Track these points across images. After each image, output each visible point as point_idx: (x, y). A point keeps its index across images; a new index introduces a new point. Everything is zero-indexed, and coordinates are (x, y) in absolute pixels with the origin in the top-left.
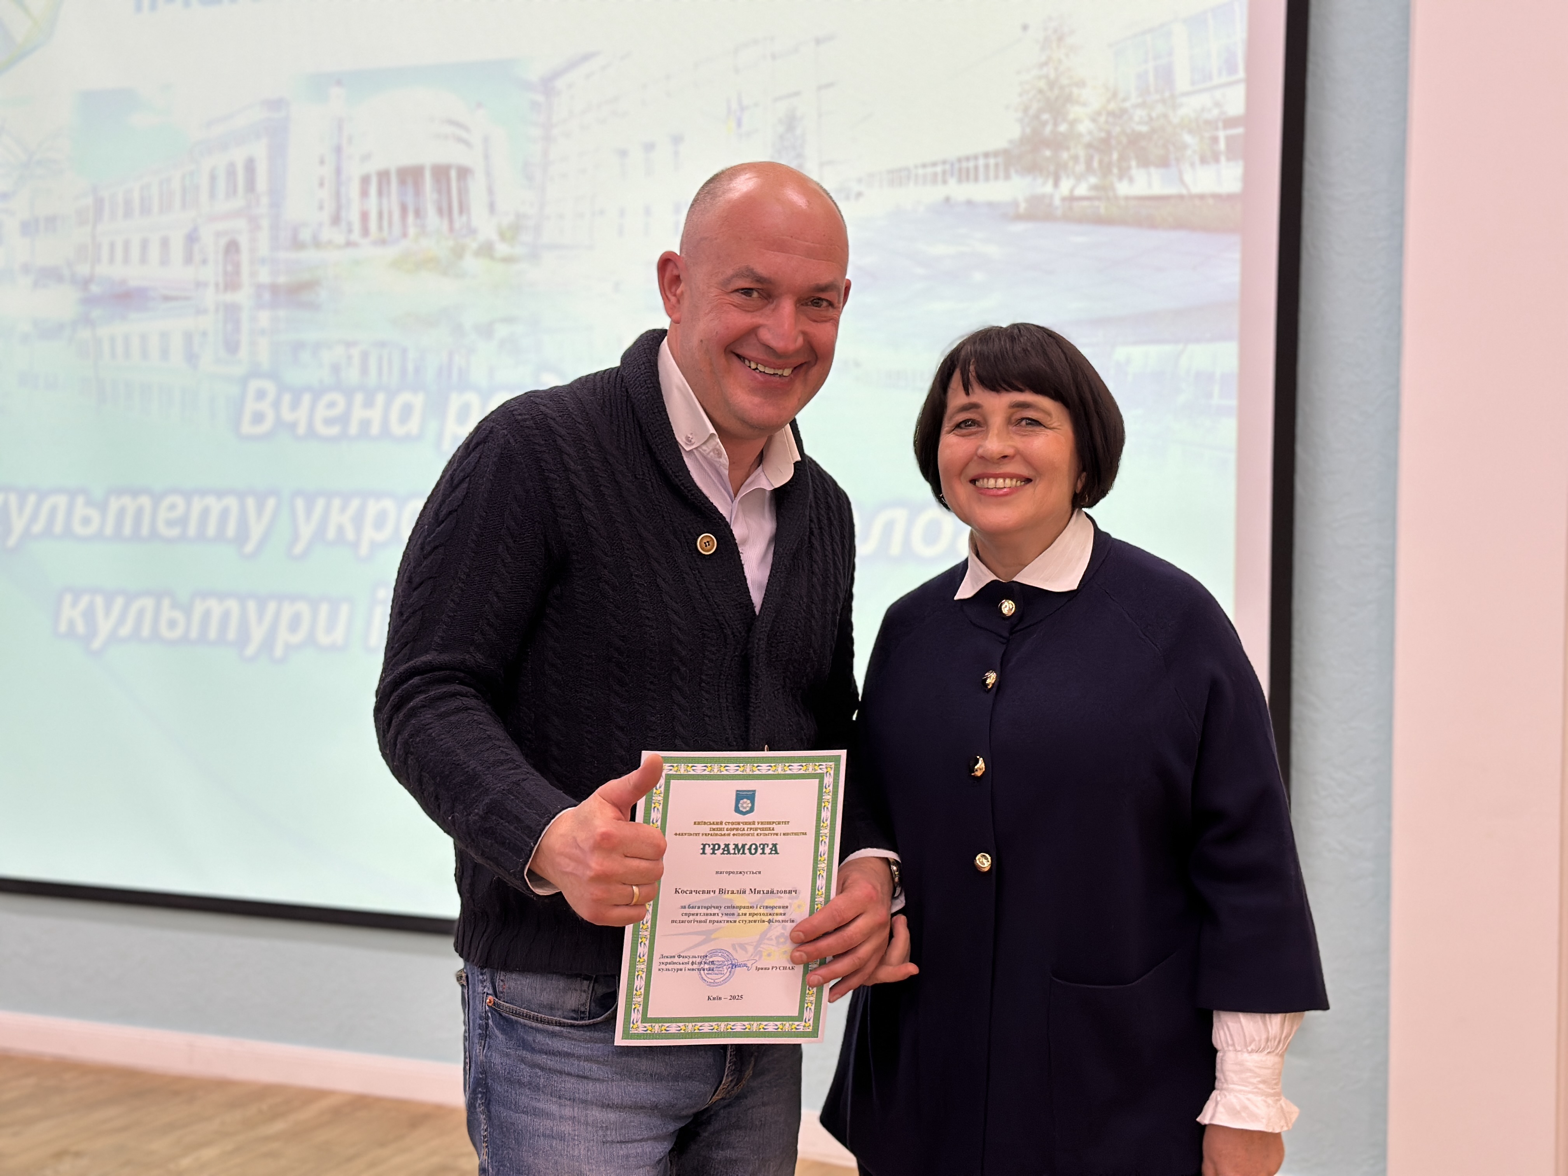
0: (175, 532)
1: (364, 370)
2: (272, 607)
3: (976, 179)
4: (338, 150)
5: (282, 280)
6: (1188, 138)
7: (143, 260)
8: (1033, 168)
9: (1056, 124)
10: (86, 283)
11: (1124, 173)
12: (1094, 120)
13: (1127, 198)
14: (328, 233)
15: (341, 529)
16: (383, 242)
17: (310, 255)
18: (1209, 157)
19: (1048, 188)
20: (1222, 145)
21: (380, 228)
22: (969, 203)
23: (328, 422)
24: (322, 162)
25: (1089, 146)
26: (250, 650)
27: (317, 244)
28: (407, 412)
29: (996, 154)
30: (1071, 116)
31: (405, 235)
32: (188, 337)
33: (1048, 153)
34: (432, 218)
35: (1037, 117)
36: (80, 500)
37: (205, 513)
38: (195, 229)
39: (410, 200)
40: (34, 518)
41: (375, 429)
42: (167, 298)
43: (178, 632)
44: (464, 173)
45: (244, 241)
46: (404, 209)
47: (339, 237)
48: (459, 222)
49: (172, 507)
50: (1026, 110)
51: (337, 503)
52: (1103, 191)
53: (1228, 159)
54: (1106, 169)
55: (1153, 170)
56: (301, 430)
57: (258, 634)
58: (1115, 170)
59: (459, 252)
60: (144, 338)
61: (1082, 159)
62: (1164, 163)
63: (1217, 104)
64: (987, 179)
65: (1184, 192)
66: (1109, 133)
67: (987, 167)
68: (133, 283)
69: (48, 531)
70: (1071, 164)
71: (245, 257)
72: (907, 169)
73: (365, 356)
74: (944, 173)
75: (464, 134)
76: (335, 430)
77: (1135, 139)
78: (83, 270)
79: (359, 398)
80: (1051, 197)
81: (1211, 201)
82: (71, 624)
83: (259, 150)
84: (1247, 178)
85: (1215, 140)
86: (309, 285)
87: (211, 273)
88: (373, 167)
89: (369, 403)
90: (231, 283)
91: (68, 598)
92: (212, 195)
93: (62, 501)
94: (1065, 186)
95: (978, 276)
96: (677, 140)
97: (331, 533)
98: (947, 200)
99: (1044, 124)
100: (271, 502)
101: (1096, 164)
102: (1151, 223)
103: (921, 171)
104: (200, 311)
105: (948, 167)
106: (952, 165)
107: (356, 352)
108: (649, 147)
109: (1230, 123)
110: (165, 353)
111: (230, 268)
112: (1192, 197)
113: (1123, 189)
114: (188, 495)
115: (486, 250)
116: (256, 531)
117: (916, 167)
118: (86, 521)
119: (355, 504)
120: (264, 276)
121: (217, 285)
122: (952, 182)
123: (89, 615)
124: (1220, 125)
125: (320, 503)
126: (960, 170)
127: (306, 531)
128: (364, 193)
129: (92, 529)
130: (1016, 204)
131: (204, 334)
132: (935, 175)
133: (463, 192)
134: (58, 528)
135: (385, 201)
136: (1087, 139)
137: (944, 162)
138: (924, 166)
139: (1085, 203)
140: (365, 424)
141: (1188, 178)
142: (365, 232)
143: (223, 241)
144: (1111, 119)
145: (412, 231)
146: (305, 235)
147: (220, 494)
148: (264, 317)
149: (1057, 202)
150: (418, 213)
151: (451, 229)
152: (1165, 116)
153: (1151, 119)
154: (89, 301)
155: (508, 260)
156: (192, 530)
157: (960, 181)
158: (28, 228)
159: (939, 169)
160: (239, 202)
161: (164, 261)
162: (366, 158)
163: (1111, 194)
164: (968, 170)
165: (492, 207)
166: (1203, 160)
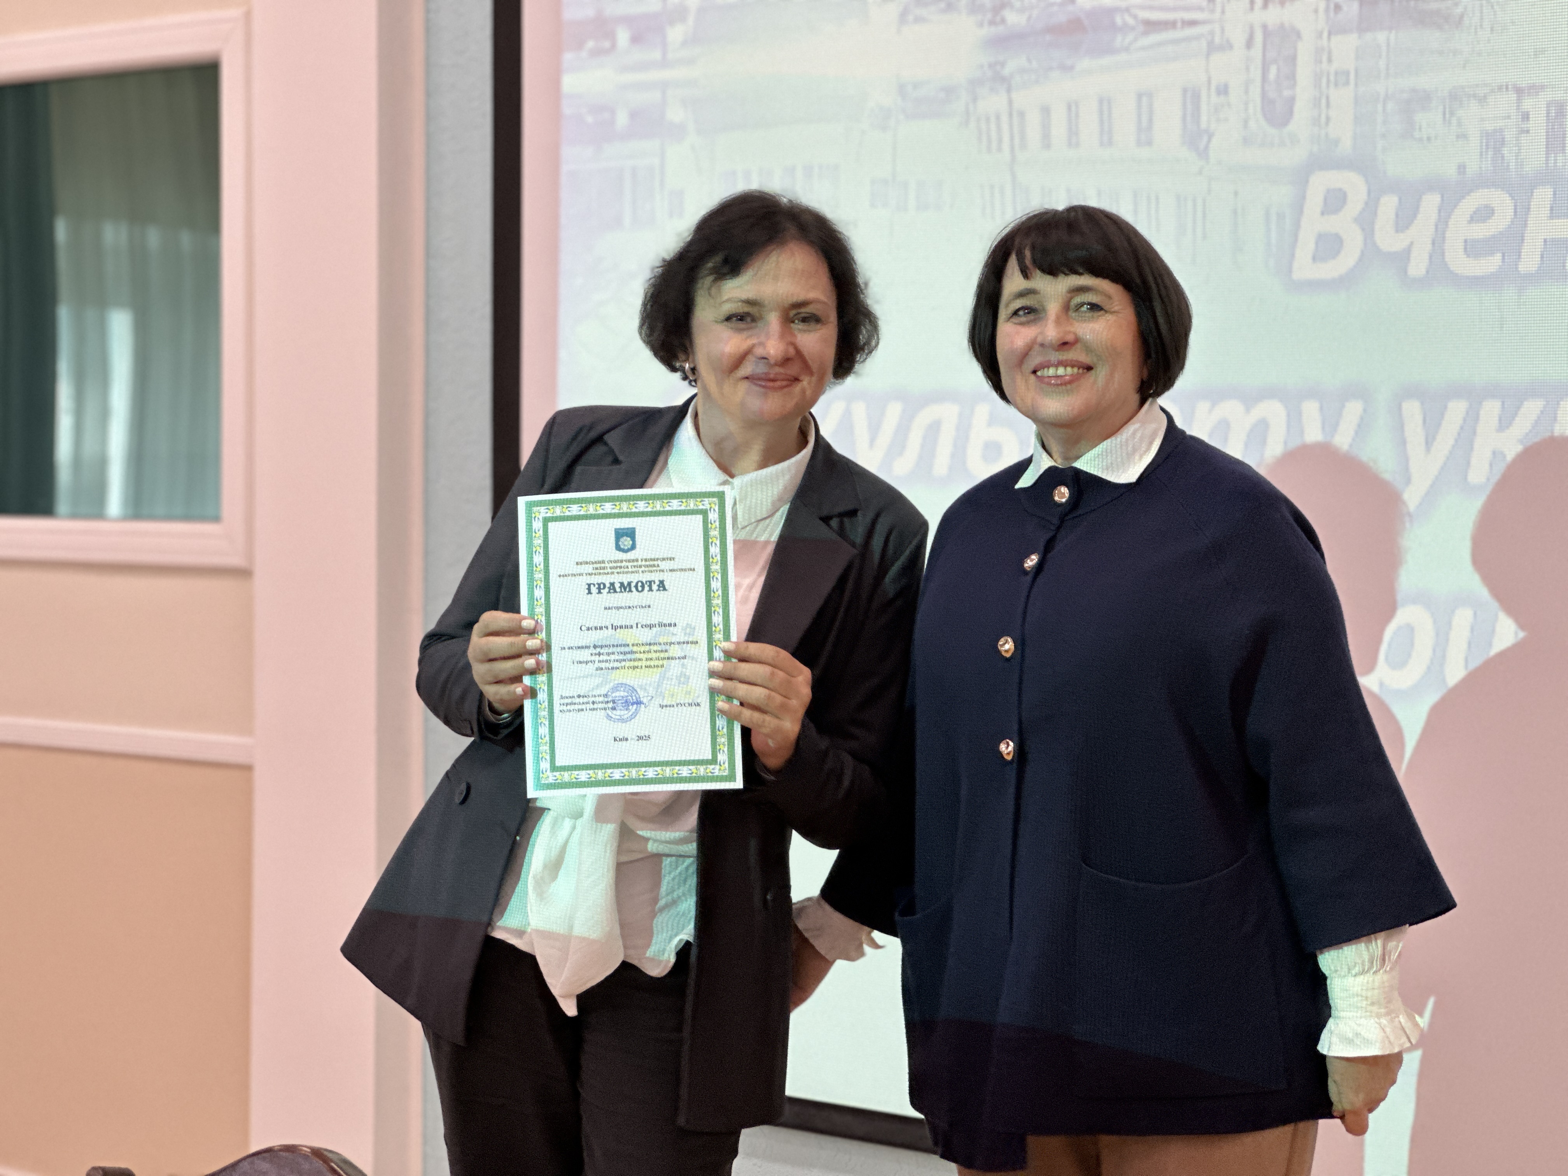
1: (1556, 143)
23: (1472, 248)
32: (1192, 98)
40: (898, 447)
42: (1151, 26)
56: (1418, 267)
60: (1105, 104)
73: (1558, 112)
76: (1490, 264)
79: (1544, 198)
100: (1353, 411)
104: (1216, 47)
107: (1536, 106)
125: (1456, 411)
127: (1426, 467)
131: (1223, 90)
134: (943, 463)
148: (1345, 49)
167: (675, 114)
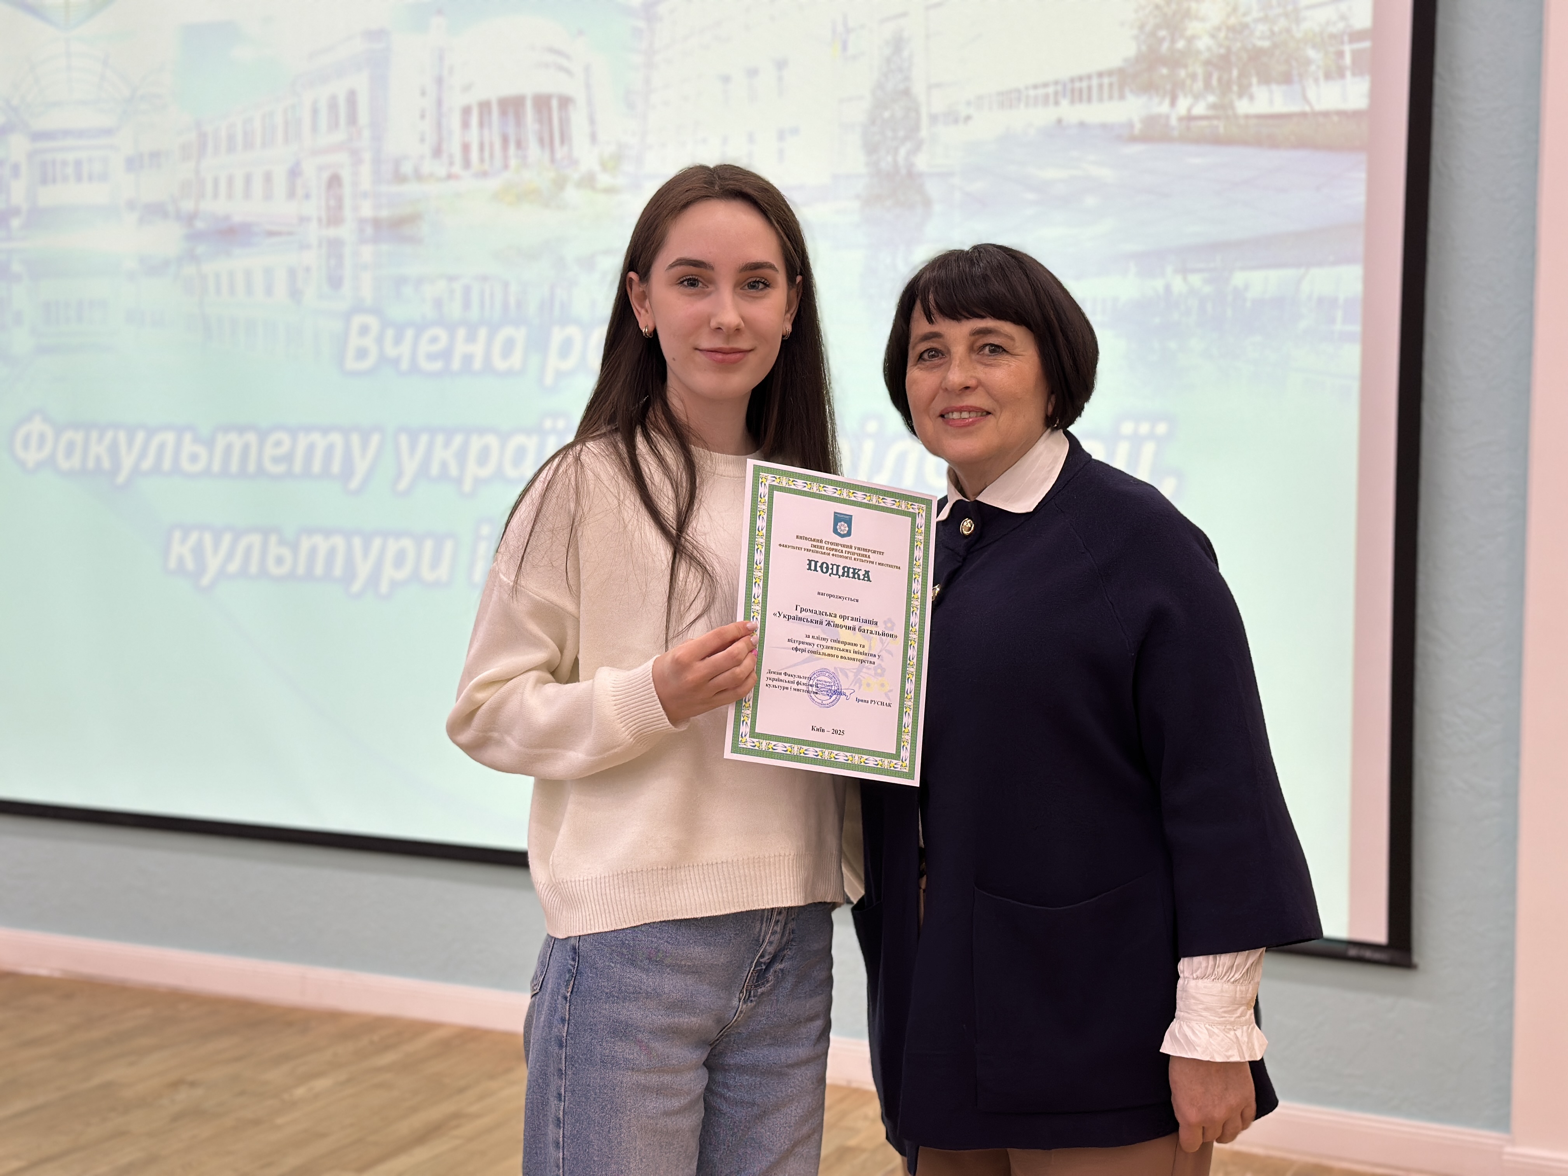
0: (281, 468)
1: (467, 305)
2: (377, 543)
3: (1089, 100)
4: (439, 81)
5: (384, 213)
6: (1311, 53)
7: (247, 194)
8: (1149, 88)
9: (1173, 41)
10: (191, 218)
11: (1244, 91)
12: (1213, 36)
13: (1247, 117)
14: (428, 166)
15: (444, 465)
16: (484, 174)
17: (412, 189)
18: (1334, 73)
19: (1164, 108)
20: (1348, 60)
21: (482, 160)
22: (1082, 125)
23: (431, 357)
24: (423, 93)
25: (1208, 63)
26: (356, 587)
27: (419, 176)
28: (509, 347)
29: (1110, 73)
30: (1189, 33)
31: (506, 167)
32: (292, 273)
33: (1164, 71)
34: (534, 150)
35: (1153, 34)
36: (188, 437)
37: (311, 449)
38: (298, 164)
39: (511, 131)
40: (143, 455)
41: (477, 364)
42: (271, 234)
43: (285, 569)
44: (565, 102)
45: (346, 175)
46: (505, 140)
47: (441, 170)
48: (560, 152)
49: (278, 444)
50: (1142, 27)
51: (440, 439)
52: (1223, 109)
53: (1354, 74)
54: (1225, 87)
55: (1274, 87)
56: (405, 365)
57: (364, 570)
58: (1235, 88)
59: (560, 184)
60: (248, 274)
61: (1200, 77)
62: (1286, 79)
63: (1343, 18)
64: (1101, 99)
65: (1307, 109)
66: (1229, 49)
67: (1101, 86)
68: (237, 219)
69: (157, 469)
70: (1188, 82)
71: (347, 190)
72: (1018, 91)
73: (467, 290)
74: (1056, 93)
75: (565, 63)
76: (438, 365)
77: (1256, 55)
78: (187, 206)
79: (461, 333)
80: (1167, 117)
81: (1335, 119)
82: (181, 560)
83: (361, 82)
84: (1375, 94)
85: (1340, 54)
86: (413, 219)
87: (313, 208)
88: (473, 98)
89: (471, 338)
90: (334, 218)
91: (177, 535)
92: (314, 128)
93: (170, 438)
94: (1183, 104)
95: (1090, 201)
96: (781, 65)
97: (435, 469)
98: (1059, 121)
99: (1161, 40)
100: (375, 439)
101: (1214, 82)
102: (1272, 143)
103: (1032, 93)
104: (304, 246)
105: (1060, 88)
106: (1065, 85)
107: (458, 287)
108: (753, 73)
109: (1356, 36)
110: (269, 290)
111: (332, 203)
112: (1316, 114)
113: (1243, 107)
114: (293, 432)
115: (588, 182)
116: (361, 467)
117: (1027, 88)
118: (194, 458)
119: (458, 440)
120: (367, 210)
121: (320, 220)
122: (1065, 103)
123: (198, 551)
124: (1346, 38)
125: (424, 439)
126: (1073, 91)
127: (411, 466)
128: (466, 125)
129: (200, 466)
130: (1130, 125)
131: (308, 270)
132: (1047, 96)
133: (565, 123)
134: (167, 464)
135: (486, 132)
136: (1206, 55)
137: (1056, 83)
138: (1035, 87)
139: (1204, 123)
140: (468, 359)
141: (1311, 94)
142: (467, 164)
143: (325, 175)
144: (1231, 35)
145: (513, 162)
146: (407, 168)
147: (325, 430)
148: (367, 252)
149: (1174, 122)
150: (519, 144)
151: (553, 160)
152: (1288, 31)
153: (1273, 33)
154: (195, 237)
155: (610, 191)
156: (298, 467)
157: (1072, 102)
158: (133, 164)
159: (1051, 90)
160: (340, 136)
161: (268, 196)
162: (467, 88)
163: (1230, 112)
164: (1081, 90)
165: (593, 137)
166: (1328, 76)
167: (16, 267)
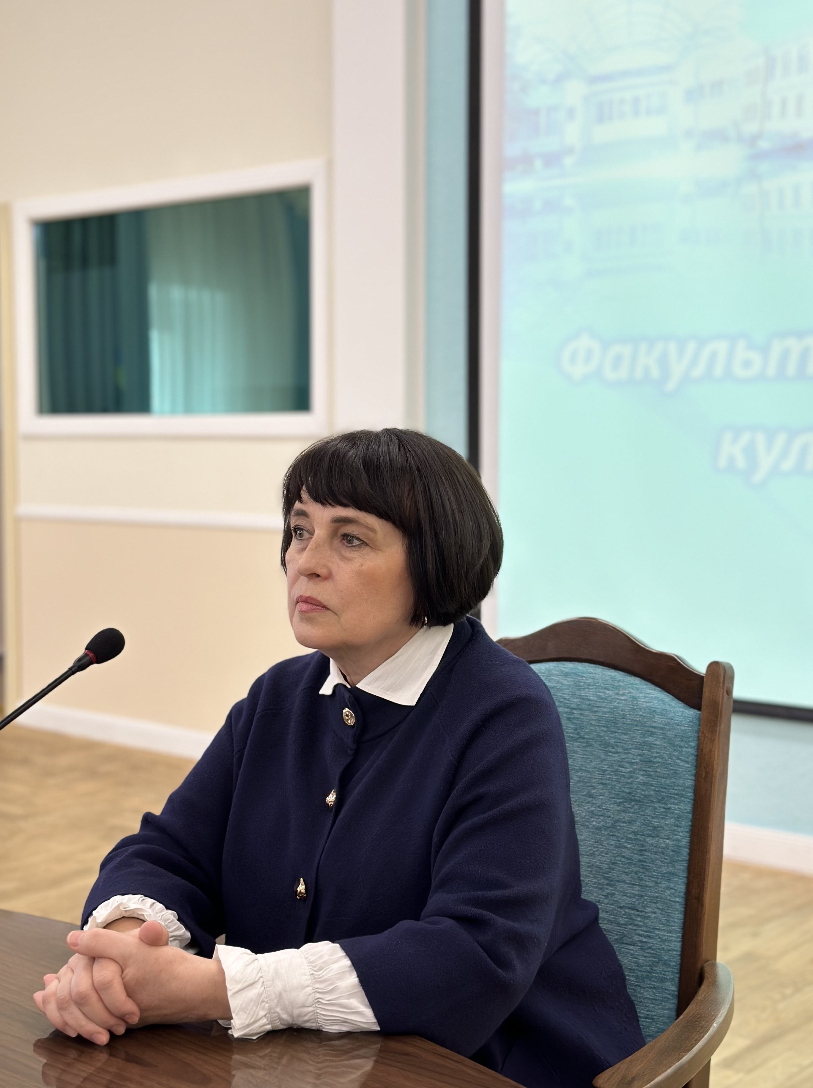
10: (754, 139)
36: (741, 345)
40: (693, 363)
68: (805, 135)
69: (707, 376)
78: (751, 128)
82: (731, 459)
91: (728, 436)
93: (722, 347)
118: (747, 364)
123: (750, 451)
129: (753, 371)
134: (718, 371)
154: (756, 157)
158: (692, 95)
